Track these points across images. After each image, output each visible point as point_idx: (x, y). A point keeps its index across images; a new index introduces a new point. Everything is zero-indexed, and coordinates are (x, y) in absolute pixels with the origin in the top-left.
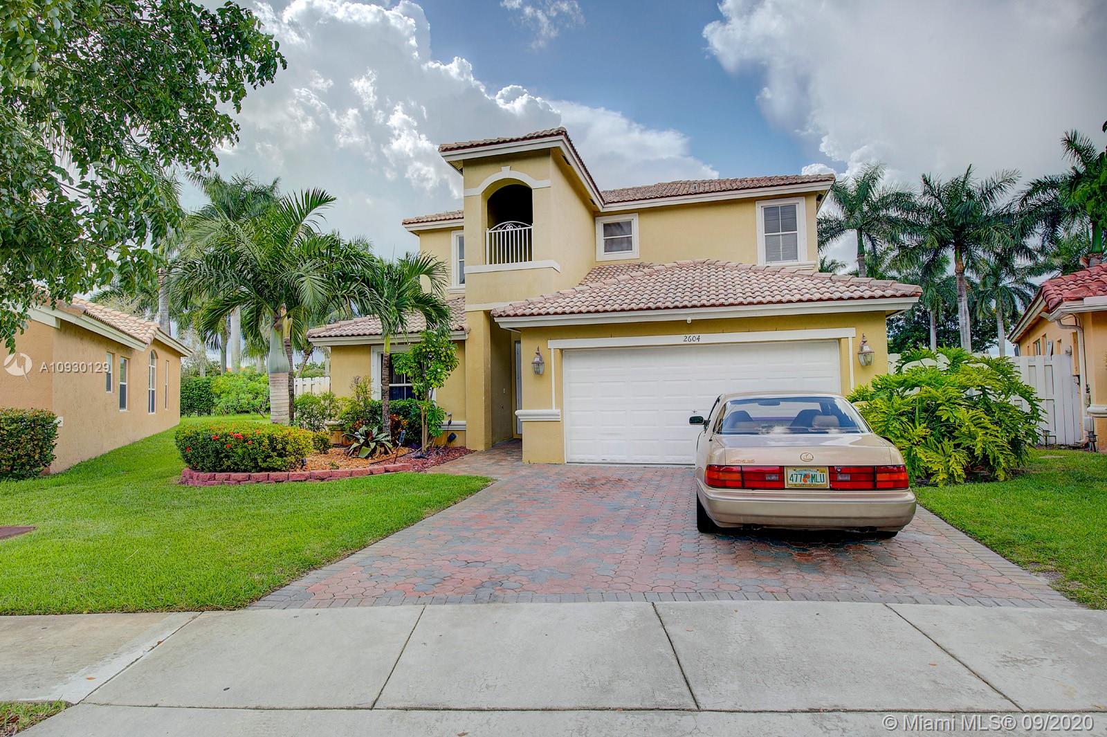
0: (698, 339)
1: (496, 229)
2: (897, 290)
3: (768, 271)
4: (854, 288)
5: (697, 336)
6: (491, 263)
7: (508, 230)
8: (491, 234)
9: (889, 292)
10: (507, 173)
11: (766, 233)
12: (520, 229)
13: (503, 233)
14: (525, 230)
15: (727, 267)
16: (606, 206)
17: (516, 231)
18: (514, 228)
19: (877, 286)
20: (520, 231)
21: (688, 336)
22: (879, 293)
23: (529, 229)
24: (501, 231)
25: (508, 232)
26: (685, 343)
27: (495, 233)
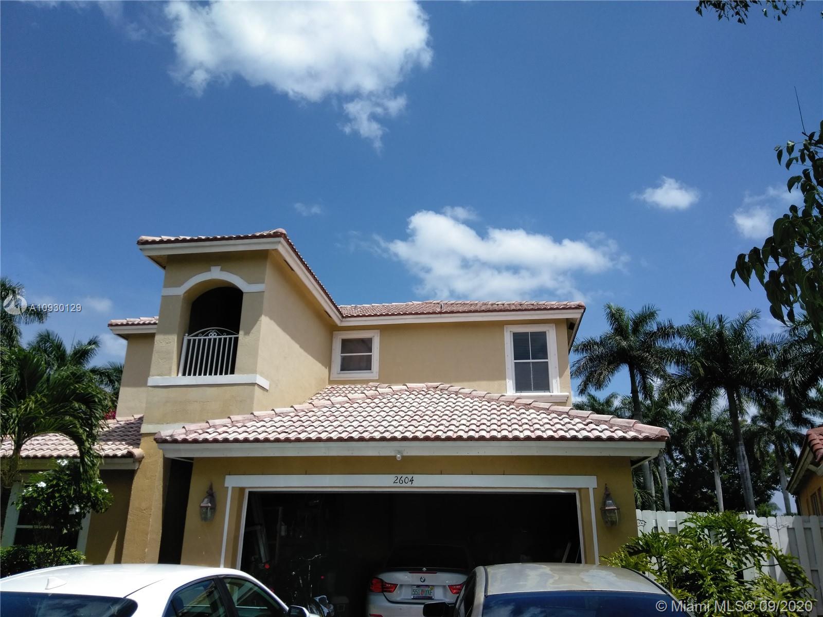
0: (412, 481)
1: (197, 335)
2: (640, 432)
3: (503, 401)
4: (592, 426)
5: (410, 476)
6: (184, 374)
7: (210, 337)
8: (189, 341)
9: (631, 434)
10: (216, 274)
11: (515, 359)
12: (225, 336)
13: (205, 340)
14: (230, 339)
15: (461, 393)
16: (344, 320)
17: (220, 339)
18: (218, 335)
19: (618, 426)
20: (225, 339)
21: (399, 476)
22: (620, 434)
23: (235, 337)
24: (202, 338)
25: (210, 340)
26: (395, 485)
27: (195, 340)
